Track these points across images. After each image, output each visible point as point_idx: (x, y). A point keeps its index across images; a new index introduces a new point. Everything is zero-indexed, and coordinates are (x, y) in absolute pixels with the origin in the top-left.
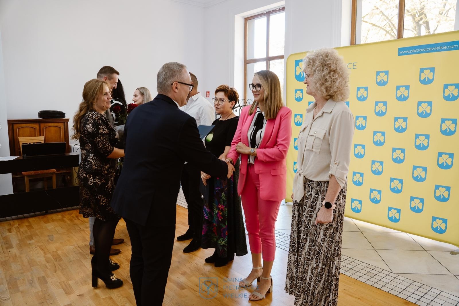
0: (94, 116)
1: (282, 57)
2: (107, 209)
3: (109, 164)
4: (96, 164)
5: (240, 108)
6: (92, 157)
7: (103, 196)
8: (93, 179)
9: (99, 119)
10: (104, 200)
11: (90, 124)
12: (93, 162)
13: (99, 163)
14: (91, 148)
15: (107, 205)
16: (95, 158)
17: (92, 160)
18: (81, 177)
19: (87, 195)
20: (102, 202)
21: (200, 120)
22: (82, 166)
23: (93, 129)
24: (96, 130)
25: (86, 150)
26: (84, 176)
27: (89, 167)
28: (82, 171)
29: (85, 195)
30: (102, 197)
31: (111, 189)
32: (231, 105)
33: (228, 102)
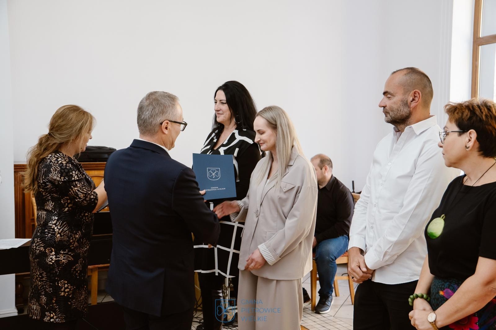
0: (60, 159)
2: (70, 303)
3: (81, 231)
4: (62, 231)
6: (55, 222)
7: (66, 282)
8: (55, 255)
9: (67, 163)
10: (67, 288)
11: (55, 171)
12: (58, 228)
13: (66, 230)
14: (54, 208)
15: (70, 296)
16: (60, 223)
17: (55, 226)
18: (36, 252)
19: (40, 281)
20: (64, 291)
22: (39, 234)
23: (62, 178)
24: (67, 179)
25: (47, 210)
26: (40, 251)
27: (51, 237)
28: (38, 242)
29: (36, 280)
30: (65, 284)
31: (80, 271)
32: (468, 141)
33: (456, 134)
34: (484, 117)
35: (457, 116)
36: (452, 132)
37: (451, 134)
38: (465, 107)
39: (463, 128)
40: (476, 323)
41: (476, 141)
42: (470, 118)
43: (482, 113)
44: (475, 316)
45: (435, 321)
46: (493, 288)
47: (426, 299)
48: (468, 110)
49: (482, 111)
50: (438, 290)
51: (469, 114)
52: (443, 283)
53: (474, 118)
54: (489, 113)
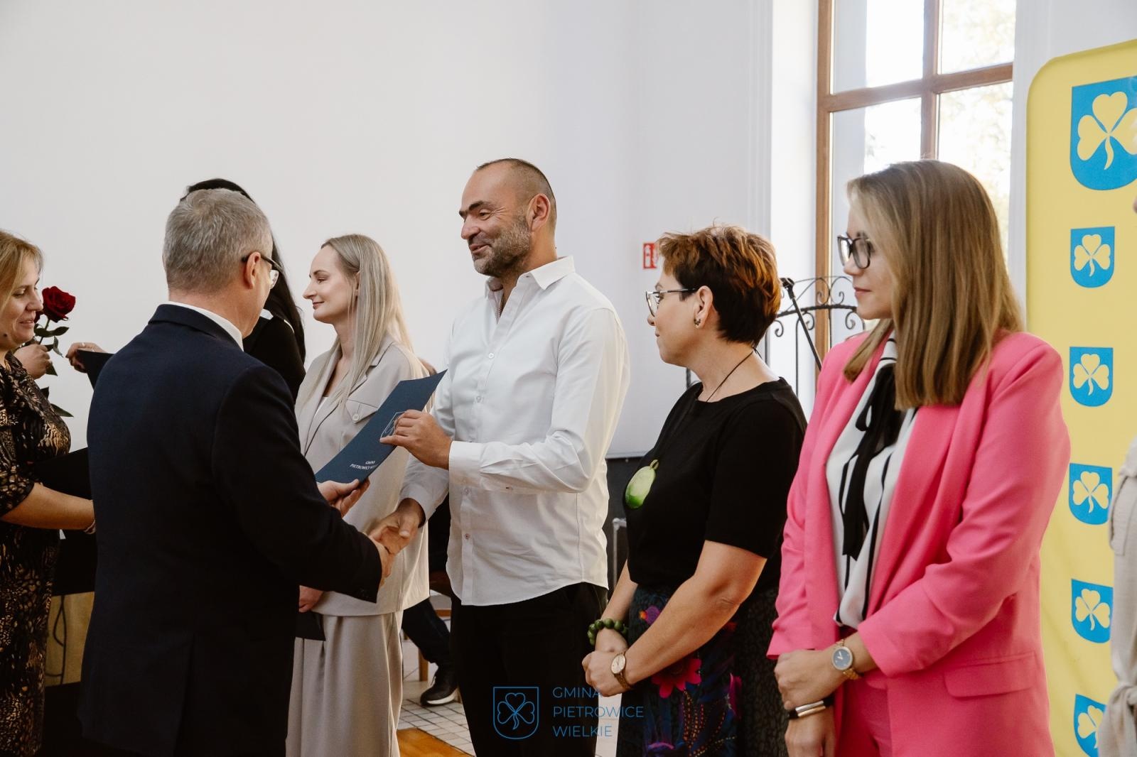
1: (1001, 74)
5: (800, 319)
21: (556, 376)
32: (699, 309)
33: (677, 297)
34: (725, 262)
35: (677, 260)
36: (669, 292)
37: (667, 296)
38: (691, 242)
39: (689, 285)
40: (697, 672)
41: (713, 308)
42: (700, 264)
43: (722, 253)
44: (697, 658)
45: (623, 671)
46: (724, 600)
47: (619, 631)
48: (697, 249)
49: (722, 248)
50: (638, 610)
51: (698, 255)
52: (647, 595)
53: (707, 264)
54: (734, 253)
